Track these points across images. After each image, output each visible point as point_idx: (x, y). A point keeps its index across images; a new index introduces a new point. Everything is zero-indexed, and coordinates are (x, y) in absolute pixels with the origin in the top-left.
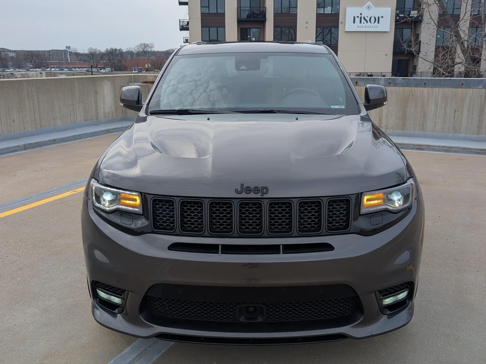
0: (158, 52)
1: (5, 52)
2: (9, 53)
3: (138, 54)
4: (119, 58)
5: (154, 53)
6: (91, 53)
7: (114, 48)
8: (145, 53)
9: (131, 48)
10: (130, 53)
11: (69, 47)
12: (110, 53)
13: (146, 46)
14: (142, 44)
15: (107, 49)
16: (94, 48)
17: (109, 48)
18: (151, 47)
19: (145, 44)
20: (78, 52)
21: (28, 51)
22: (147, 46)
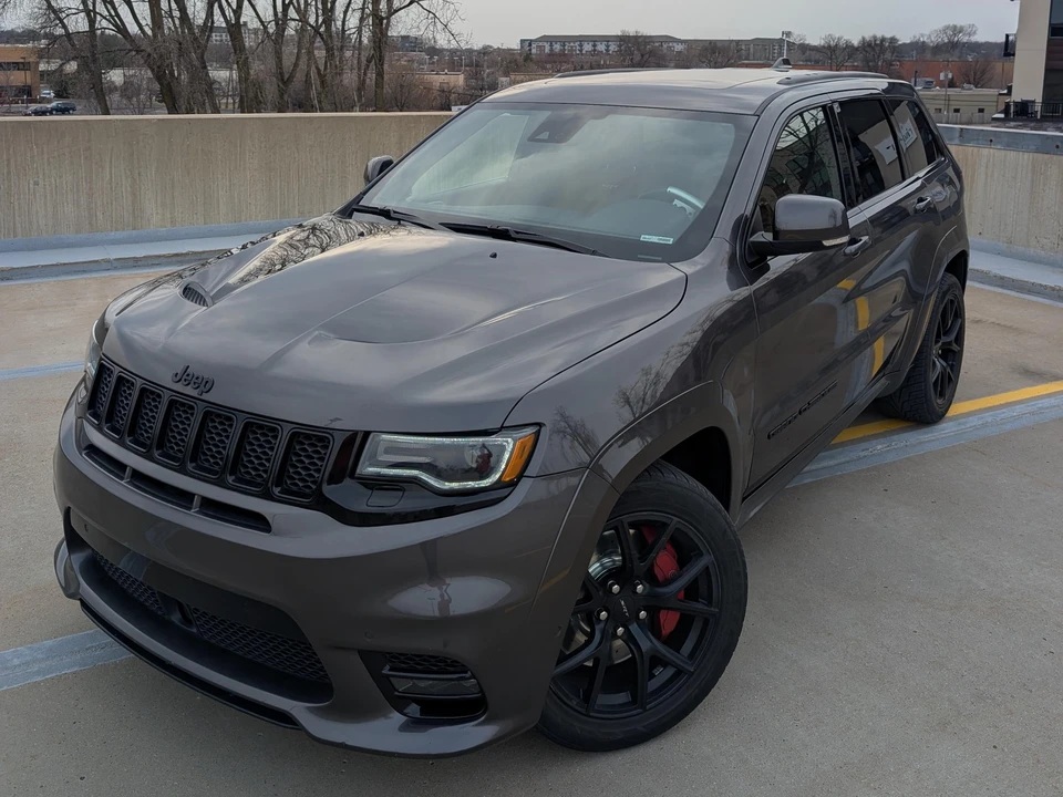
0: (987, 43)
1: (669, 42)
2: (675, 44)
3: (938, 49)
4: (888, 56)
5: (976, 47)
6: (830, 46)
7: (879, 35)
8: (953, 46)
9: (922, 35)
10: (919, 47)
11: (788, 34)
12: (869, 45)
13: (957, 30)
14: (948, 27)
15: (864, 38)
16: (837, 36)
17: (868, 36)
18: (970, 35)
19: (955, 27)
20: (807, 42)
21: (710, 42)
22: (960, 32)
